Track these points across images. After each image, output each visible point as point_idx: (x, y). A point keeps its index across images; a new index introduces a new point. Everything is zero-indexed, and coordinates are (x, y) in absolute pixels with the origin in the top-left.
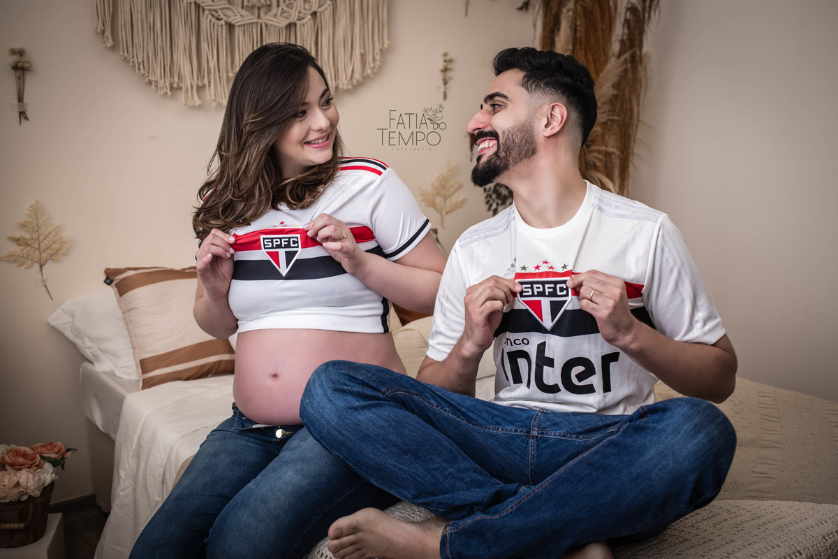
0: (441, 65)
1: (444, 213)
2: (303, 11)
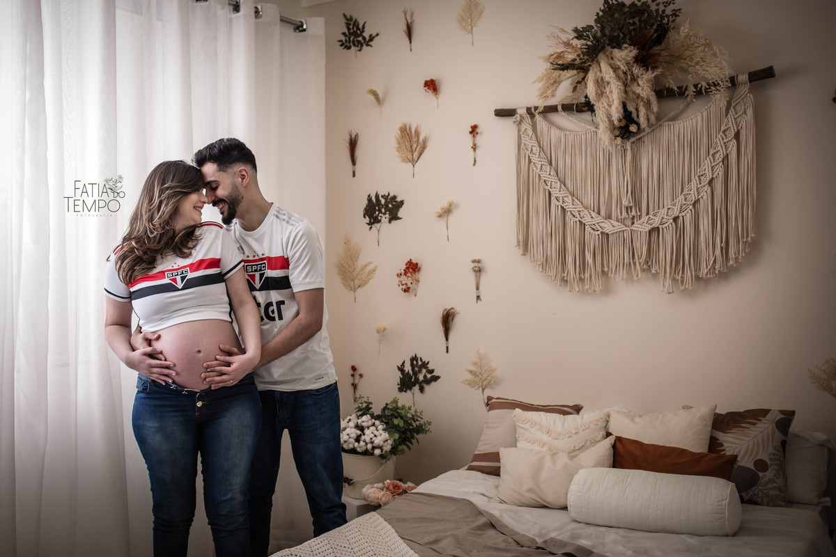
2: (665, 217)
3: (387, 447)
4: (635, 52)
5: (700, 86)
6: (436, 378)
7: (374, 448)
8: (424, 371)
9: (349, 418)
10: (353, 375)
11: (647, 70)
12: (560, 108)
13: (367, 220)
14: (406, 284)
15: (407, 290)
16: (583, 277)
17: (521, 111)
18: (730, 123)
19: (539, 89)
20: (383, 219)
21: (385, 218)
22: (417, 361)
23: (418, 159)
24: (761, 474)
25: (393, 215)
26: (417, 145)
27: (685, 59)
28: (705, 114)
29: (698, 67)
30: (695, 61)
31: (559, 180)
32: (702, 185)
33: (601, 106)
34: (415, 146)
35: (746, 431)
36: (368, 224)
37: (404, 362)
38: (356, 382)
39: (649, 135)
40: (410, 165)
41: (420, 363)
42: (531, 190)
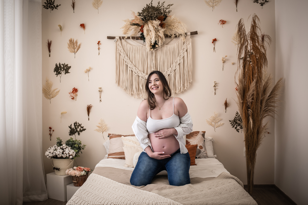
0: (214, 85)
1: (215, 127)
2: (166, 74)
3: (74, 155)
4: (160, 22)
5: (176, 35)
6: (84, 130)
7: (69, 156)
8: (80, 127)
9: (54, 146)
10: (50, 131)
11: (162, 28)
12: (131, 38)
13: (56, 73)
14: (73, 96)
15: (73, 98)
16: (139, 93)
17: (117, 38)
18: (185, 47)
19: (123, 31)
20: (62, 73)
21: (63, 73)
22: (77, 124)
23: (77, 52)
24: (201, 150)
25: (67, 72)
26: (76, 47)
27: (171, 26)
28: (177, 43)
29: (175, 29)
30: (175, 27)
31: (131, 61)
32: (177, 65)
33: (148, 38)
34: (75, 47)
35: (195, 138)
36: (56, 74)
37: (71, 125)
38: (51, 133)
39: (160, 49)
40: (73, 54)
41: (78, 125)
42: (121, 64)
